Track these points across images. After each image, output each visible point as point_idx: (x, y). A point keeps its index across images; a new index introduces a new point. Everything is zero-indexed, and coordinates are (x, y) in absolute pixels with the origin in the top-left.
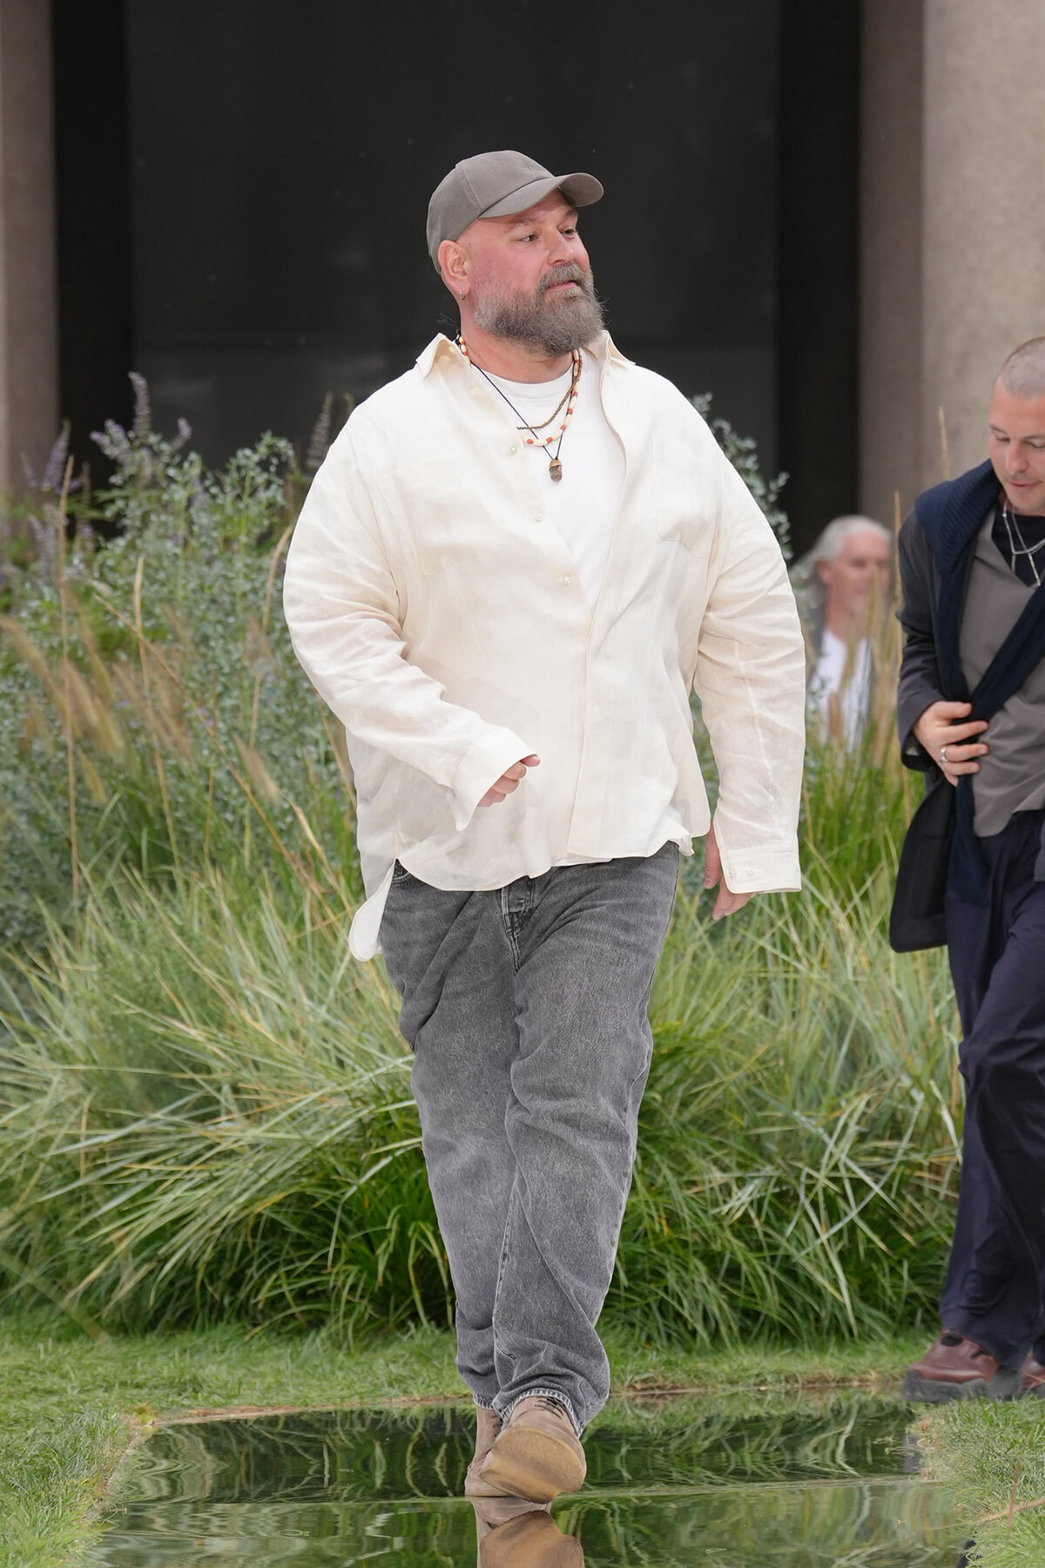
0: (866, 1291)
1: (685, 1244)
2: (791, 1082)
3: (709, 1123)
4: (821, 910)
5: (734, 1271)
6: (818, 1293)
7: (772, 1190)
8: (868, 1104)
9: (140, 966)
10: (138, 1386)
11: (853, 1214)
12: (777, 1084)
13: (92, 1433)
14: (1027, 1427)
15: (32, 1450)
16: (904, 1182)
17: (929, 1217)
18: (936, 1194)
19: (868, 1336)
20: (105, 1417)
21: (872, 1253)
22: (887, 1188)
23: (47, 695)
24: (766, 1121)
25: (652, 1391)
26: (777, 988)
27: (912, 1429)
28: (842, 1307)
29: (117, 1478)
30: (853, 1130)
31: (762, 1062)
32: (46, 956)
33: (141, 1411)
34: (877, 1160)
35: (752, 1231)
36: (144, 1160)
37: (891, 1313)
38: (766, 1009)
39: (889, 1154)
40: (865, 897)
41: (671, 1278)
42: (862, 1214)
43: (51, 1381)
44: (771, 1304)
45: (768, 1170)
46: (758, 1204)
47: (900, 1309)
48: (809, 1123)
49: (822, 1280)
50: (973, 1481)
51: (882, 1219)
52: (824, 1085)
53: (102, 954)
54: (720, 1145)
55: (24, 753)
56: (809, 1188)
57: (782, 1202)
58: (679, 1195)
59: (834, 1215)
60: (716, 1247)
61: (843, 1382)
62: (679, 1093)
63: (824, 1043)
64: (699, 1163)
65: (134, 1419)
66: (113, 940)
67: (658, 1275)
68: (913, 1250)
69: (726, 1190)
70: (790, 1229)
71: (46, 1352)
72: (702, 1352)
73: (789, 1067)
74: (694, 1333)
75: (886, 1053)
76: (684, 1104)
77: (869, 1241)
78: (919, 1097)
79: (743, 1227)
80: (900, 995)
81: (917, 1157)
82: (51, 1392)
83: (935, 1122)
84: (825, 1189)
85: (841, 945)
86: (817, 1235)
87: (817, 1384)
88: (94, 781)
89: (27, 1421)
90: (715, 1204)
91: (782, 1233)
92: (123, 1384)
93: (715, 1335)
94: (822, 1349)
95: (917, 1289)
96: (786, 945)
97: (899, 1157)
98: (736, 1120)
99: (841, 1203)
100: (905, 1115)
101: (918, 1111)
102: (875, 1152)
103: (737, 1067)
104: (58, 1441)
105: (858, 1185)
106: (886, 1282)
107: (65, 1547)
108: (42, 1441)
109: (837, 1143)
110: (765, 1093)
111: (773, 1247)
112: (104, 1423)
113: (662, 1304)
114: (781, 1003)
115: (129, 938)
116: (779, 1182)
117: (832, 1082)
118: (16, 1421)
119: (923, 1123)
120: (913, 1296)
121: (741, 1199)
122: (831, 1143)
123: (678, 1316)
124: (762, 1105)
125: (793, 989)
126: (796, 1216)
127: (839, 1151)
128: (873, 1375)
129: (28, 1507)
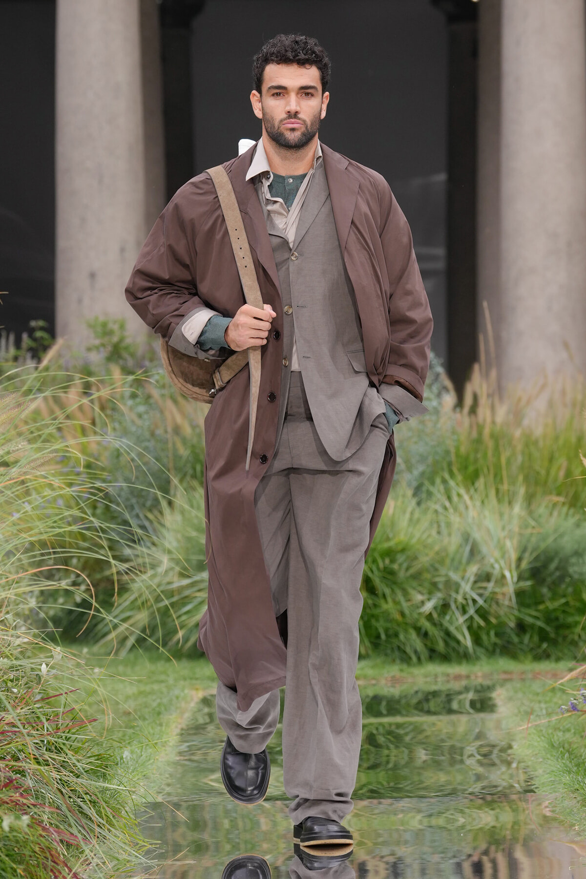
0: (477, 641)
1: (406, 624)
2: (448, 561)
3: (417, 576)
4: (459, 495)
5: (426, 634)
6: (458, 642)
7: (441, 603)
8: (479, 569)
9: (197, 517)
10: (197, 679)
11: (471, 611)
12: (442, 562)
13: (177, 698)
14: (538, 694)
15: (155, 704)
16: (492, 599)
17: (502, 613)
18: (503, 605)
19: (478, 658)
20: (183, 690)
21: (479, 627)
22: (485, 601)
23: (162, 412)
24: (439, 576)
25: (395, 681)
26: (443, 525)
27: (494, 695)
28: (466, 647)
29: (187, 715)
30: (472, 579)
31: (437, 553)
32: (161, 513)
33: (197, 689)
34: (481, 591)
35: (433, 619)
36: (200, 590)
37: (487, 650)
38: (439, 533)
39: (485, 588)
40: (476, 490)
41: (402, 637)
42: (477, 612)
43: (163, 677)
44: (441, 646)
45: (440, 595)
46: (435, 608)
47: (490, 648)
48: (455, 576)
49: (460, 638)
50: (517, 716)
51: (482, 613)
52: (460, 562)
53: (182, 512)
54: (420, 585)
55: (153, 434)
56: (456, 601)
57: (444, 607)
58: (405, 605)
59: (464, 611)
60: (419, 625)
61: (468, 677)
62: (405, 565)
63: (461, 546)
64: (412, 592)
65: (194, 693)
66: (187, 507)
67: (396, 635)
68: (495, 626)
69: (423, 603)
70: (448, 617)
71: (160, 666)
72: (414, 665)
73: (447, 555)
74: (410, 658)
75: (484, 549)
76: (407, 569)
77: (478, 623)
78: (497, 566)
79: (429, 617)
80: (491, 527)
81: (497, 590)
82: (162, 682)
83: (503, 577)
84: (462, 603)
85: (467, 508)
86: (457, 619)
87: (458, 677)
88: (179, 445)
89: (152, 693)
90: (418, 607)
91: (444, 618)
92: (191, 679)
93: (419, 659)
94: (460, 663)
95: (498, 641)
96: (446, 508)
97: (490, 589)
98: (427, 576)
99: (467, 608)
100: (492, 574)
101: (496, 572)
102: (481, 588)
103: (427, 555)
104: (165, 701)
105: (474, 601)
106: (484, 637)
107: (165, 742)
108: (158, 701)
109: (467, 584)
110: (437, 565)
111: (441, 625)
112: (182, 694)
113: (399, 647)
114: (444, 531)
115: (192, 506)
116: (444, 599)
117: (464, 560)
118: (150, 693)
119: (499, 576)
120: (495, 644)
121: (429, 607)
122: (463, 584)
123: (405, 652)
124: (436, 570)
125: (449, 525)
126: (450, 613)
127: (466, 587)
128: (480, 674)
129: (152, 728)
